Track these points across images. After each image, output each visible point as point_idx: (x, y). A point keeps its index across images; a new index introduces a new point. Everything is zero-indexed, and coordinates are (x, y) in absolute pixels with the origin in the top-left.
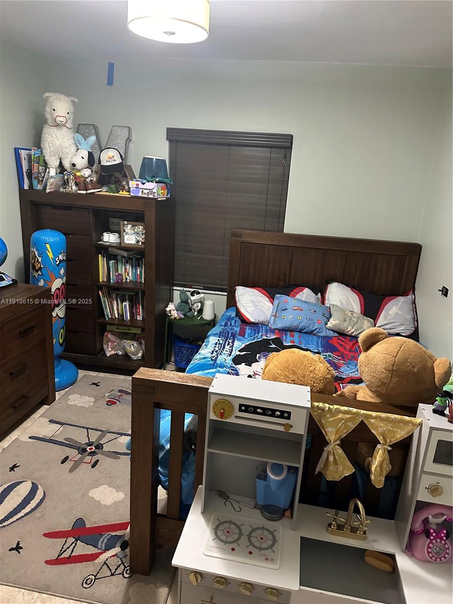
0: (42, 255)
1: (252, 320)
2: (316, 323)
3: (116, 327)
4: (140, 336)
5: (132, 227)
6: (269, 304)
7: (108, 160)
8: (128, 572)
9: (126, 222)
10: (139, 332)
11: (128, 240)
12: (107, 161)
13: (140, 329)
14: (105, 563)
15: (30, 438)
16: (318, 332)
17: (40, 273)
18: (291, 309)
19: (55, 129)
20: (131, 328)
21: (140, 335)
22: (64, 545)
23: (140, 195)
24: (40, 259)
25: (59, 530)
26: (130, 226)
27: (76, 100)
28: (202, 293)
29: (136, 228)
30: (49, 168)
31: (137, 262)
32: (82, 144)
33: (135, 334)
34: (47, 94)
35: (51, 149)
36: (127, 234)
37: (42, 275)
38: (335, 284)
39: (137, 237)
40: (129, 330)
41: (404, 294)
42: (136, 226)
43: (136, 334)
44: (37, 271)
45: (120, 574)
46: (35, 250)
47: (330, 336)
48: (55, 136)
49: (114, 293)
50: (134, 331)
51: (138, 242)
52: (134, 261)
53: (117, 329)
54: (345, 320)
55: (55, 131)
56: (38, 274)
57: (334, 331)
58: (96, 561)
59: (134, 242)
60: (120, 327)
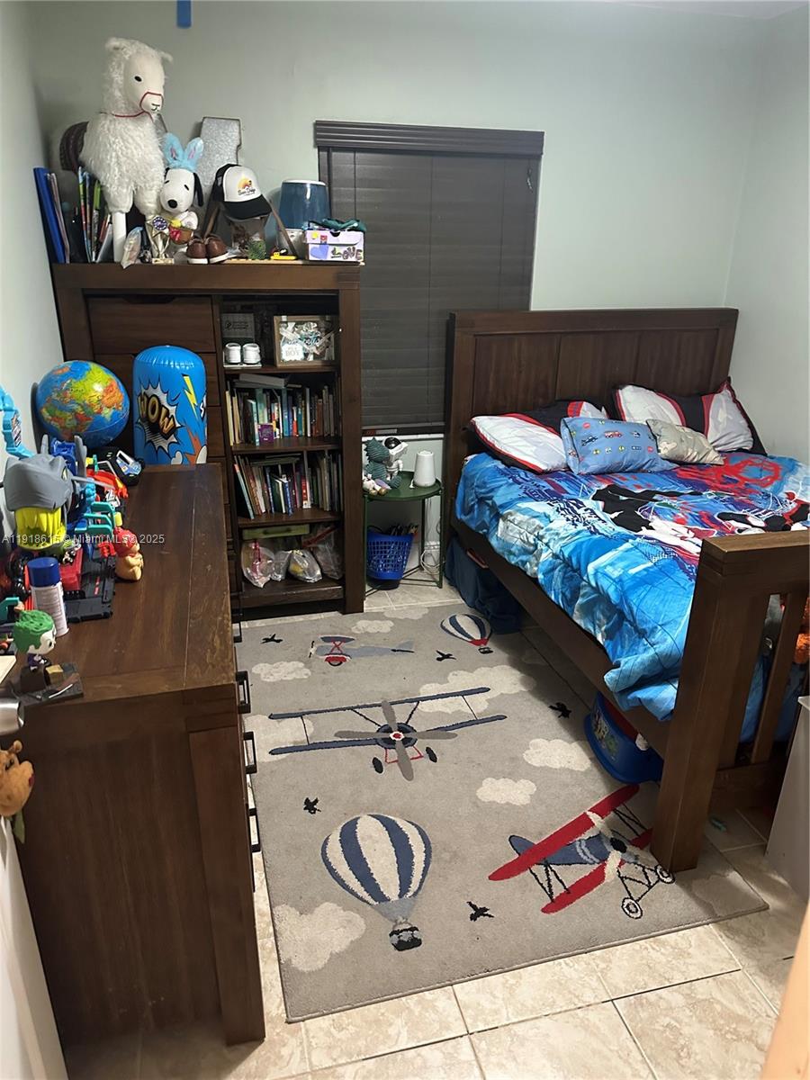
0: (176, 402)
1: (544, 467)
2: (647, 452)
3: (261, 530)
4: (309, 540)
5: (295, 326)
6: (554, 437)
7: (243, 191)
8: (665, 875)
9: (284, 318)
10: (307, 532)
11: (287, 354)
12: (240, 193)
13: (307, 526)
14: (622, 878)
15: (272, 753)
16: (650, 466)
17: (175, 440)
18: (604, 438)
19: (130, 125)
20: (293, 527)
21: (308, 536)
22: (537, 879)
23: (329, 259)
24: (172, 410)
25: (505, 863)
26: (291, 325)
27: (170, 58)
28: (403, 441)
29: (304, 327)
30: (111, 213)
31: (290, 398)
32: (180, 158)
33: (298, 538)
34: (114, 42)
35: (124, 169)
36: (287, 341)
37: (178, 443)
38: (630, 388)
39: (305, 346)
40: (289, 531)
41: (717, 390)
42: (302, 323)
43: (300, 536)
44: (166, 437)
45: (657, 882)
46: (159, 392)
47: (669, 469)
48: (130, 141)
49: (255, 465)
50: (296, 531)
51: (306, 355)
52: (284, 395)
53: (265, 533)
54: (682, 441)
55: (130, 127)
56: (169, 440)
57: (670, 461)
58: (607, 879)
59: (300, 357)
60: (269, 530)
